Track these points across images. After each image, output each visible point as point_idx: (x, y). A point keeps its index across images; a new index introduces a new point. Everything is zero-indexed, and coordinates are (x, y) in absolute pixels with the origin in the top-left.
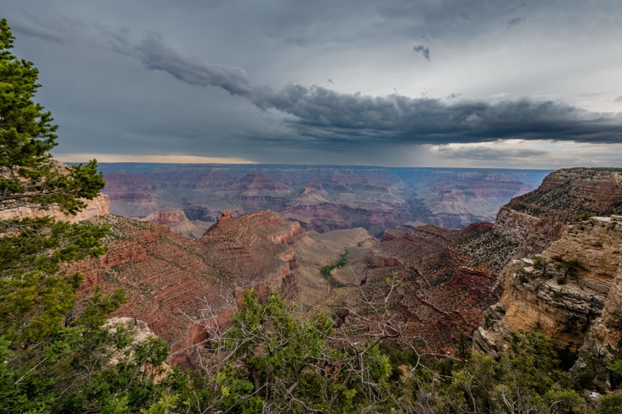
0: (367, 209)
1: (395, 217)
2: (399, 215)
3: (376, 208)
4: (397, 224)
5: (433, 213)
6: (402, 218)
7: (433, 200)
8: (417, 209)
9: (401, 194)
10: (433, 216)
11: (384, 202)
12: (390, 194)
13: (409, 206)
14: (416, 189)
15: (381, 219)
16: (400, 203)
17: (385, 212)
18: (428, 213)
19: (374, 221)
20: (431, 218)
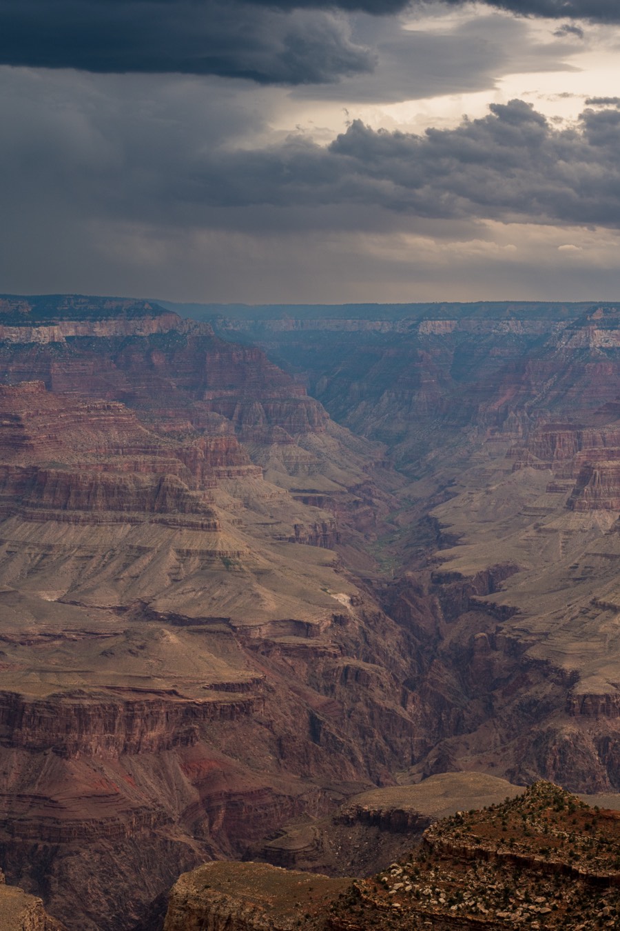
0: (33, 691)
1: (281, 747)
2: (315, 727)
3: (108, 673)
4: (296, 808)
5: (584, 688)
6: (334, 746)
7: (580, 576)
8: (462, 658)
9: (323, 537)
10: (589, 708)
11: (176, 620)
12: (227, 540)
13: (390, 642)
14: (446, 491)
15: (160, 772)
16: (320, 618)
17: (191, 712)
18: (546, 690)
19: (97, 798)
20: (568, 729)
